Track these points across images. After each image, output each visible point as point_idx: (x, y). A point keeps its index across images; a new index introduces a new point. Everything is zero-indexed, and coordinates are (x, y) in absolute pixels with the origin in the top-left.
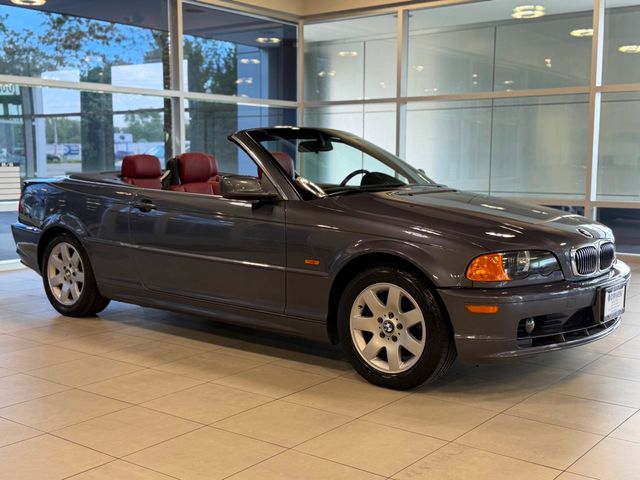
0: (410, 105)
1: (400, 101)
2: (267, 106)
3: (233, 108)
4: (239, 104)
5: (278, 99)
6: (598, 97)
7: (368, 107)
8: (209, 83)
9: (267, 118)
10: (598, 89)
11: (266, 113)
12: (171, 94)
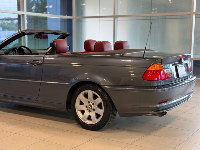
0: (119, 18)
1: (115, 17)
2: (60, 18)
3: (46, 18)
4: (48, 17)
5: (64, 15)
6: (194, 16)
7: (101, 19)
8: (34, 7)
9: (60, 23)
10: (194, 13)
11: (60, 21)
12: (20, 13)
